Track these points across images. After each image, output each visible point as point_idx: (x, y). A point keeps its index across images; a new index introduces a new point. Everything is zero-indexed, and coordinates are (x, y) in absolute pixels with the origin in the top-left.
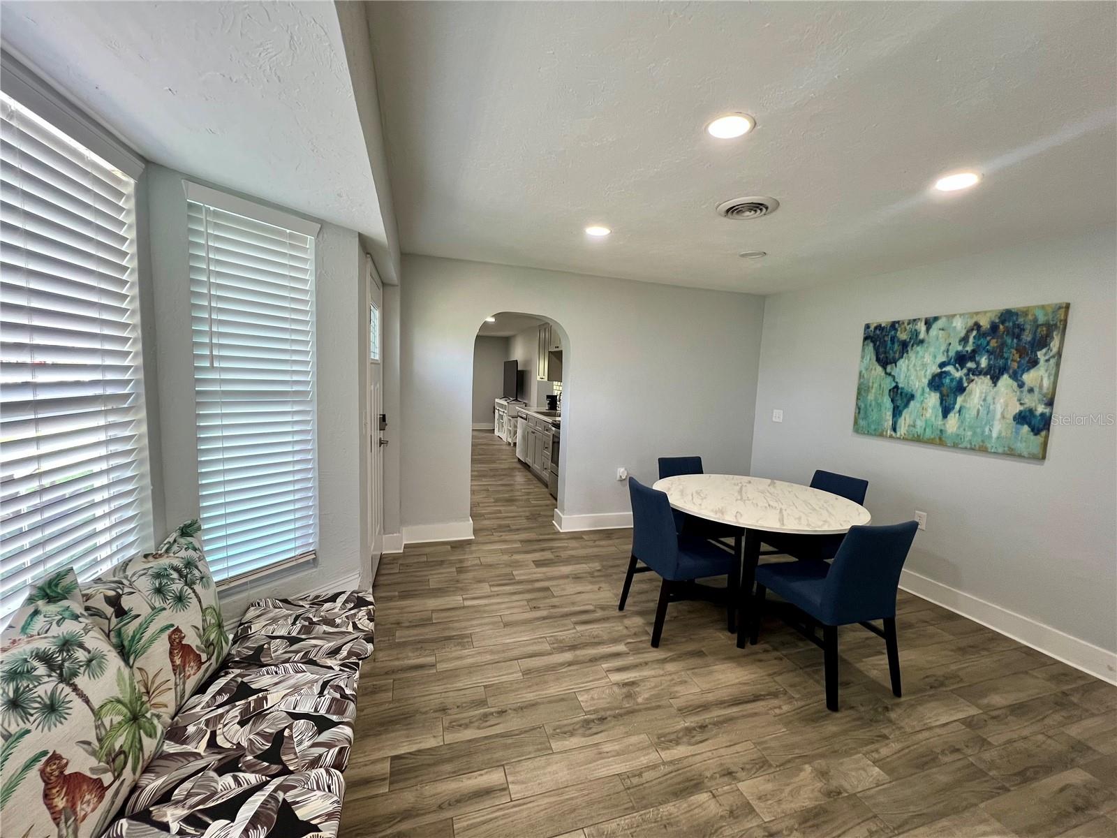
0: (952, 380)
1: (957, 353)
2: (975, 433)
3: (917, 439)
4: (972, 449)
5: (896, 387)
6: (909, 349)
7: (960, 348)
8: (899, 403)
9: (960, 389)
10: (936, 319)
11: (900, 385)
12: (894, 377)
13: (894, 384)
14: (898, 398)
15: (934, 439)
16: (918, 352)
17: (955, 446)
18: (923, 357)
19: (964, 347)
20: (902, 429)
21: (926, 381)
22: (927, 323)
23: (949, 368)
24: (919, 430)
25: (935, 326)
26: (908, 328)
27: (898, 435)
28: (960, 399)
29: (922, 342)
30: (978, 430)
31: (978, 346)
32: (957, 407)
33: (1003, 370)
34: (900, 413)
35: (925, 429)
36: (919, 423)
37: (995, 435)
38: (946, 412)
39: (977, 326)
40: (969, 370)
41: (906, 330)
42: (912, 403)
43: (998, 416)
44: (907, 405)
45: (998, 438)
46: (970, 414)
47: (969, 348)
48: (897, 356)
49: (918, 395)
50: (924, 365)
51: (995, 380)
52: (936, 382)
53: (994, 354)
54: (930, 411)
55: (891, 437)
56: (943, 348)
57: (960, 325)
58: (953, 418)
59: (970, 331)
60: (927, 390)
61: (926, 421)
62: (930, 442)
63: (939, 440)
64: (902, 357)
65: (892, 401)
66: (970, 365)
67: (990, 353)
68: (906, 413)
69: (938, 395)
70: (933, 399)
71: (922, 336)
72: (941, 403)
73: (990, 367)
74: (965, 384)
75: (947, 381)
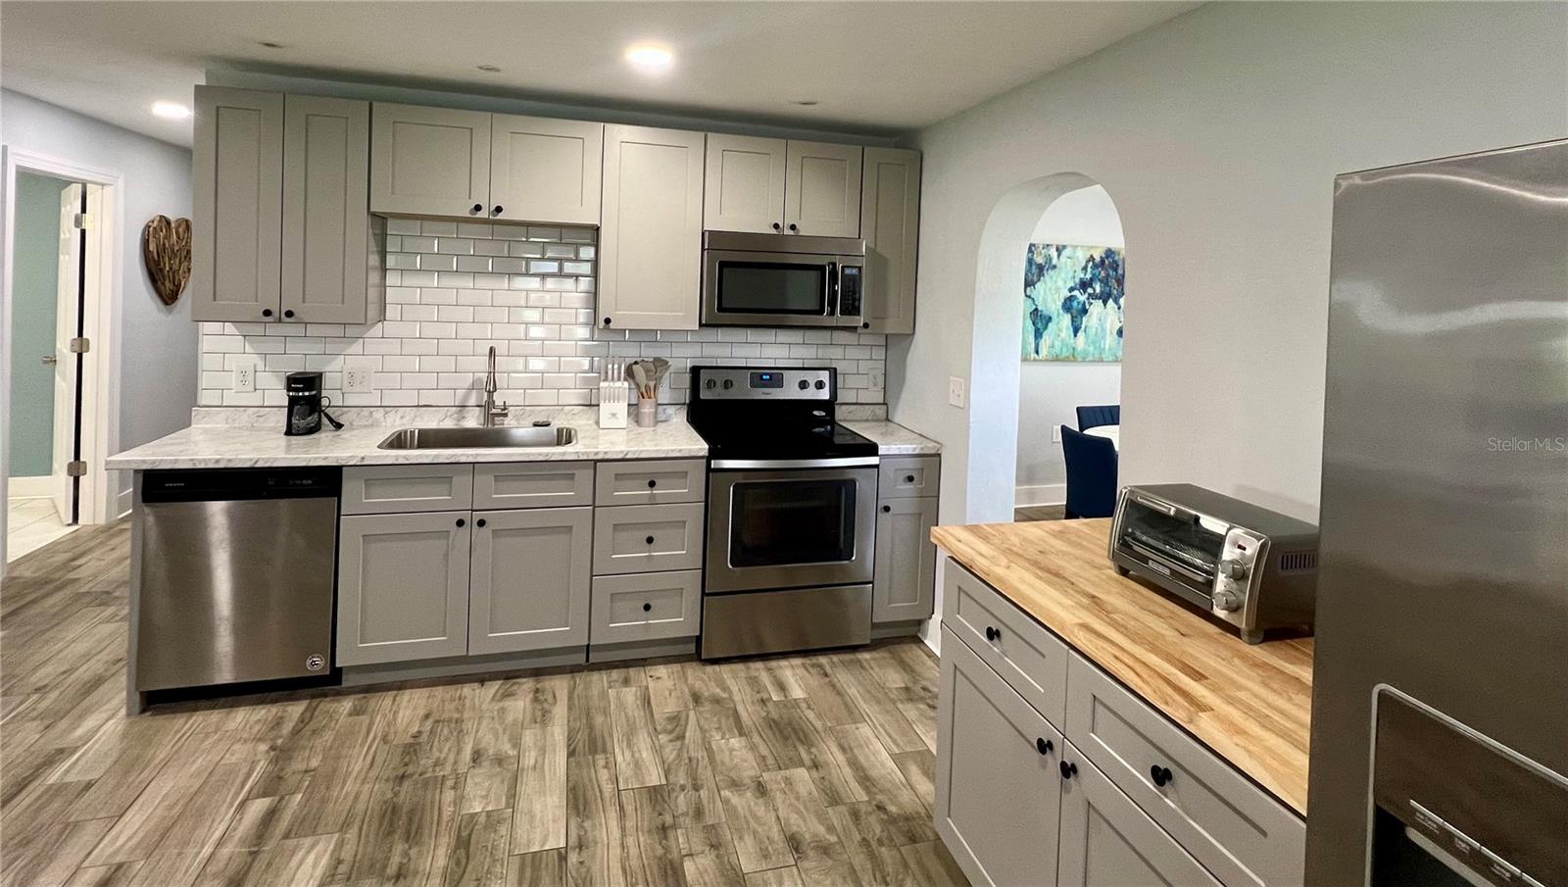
0: (1079, 303)
1: (1081, 279)
2: (1095, 348)
3: (1057, 359)
4: (1094, 361)
5: (1036, 309)
6: (1045, 272)
7: (1082, 276)
8: (1039, 325)
9: (1085, 311)
10: (1064, 247)
11: (1039, 308)
12: (1033, 299)
13: (1034, 307)
14: (1038, 320)
15: (1068, 357)
16: (1051, 277)
17: (1084, 360)
18: (1056, 282)
19: (1085, 275)
20: (1044, 352)
21: (1060, 304)
22: (1057, 249)
23: (1076, 293)
24: (1057, 350)
25: (1065, 253)
26: (1043, 251)
27: (1041, 357)
28: (1084, 319)
29: (1055, 267)
30: (1098, 345)
31: (1094, 275)
32: (1083, 326)
33: (1109, 295)
34: (1041, 335)
35: (1062, 349)
36: (1057, 344)
37: (1107, 347)
38: (1076, 331)
39: (1092, 258)
40: (1089, 295)
41: (1041, 254)
42: (1050, 324)
43: (1108, 332)
44: (1046, 328)
45: (1109, 349)
46: (1092, 332)
47: (1088, 276)
48: (1035, 278)
49: (1054, 318)
50: (1058, 289)
51: (1105, 303)
52: (1067, 305)
53: (1105, 282)
54: (1064, 331)
55: (1035, 360)
56: (1071, 274)
57: (1082, 256)
58: (1081, 334)
59: (1088, 261)
60: (1061, 311)
61: (1062, 341)
62: (1066, 360)
63: (1072, 358)
64: (1039, 280)
65: (1033, 323)
66: (1090, 290)
67: (1101, 281)
68: (1045, 335)
69: (1069, 316)
70: (1067, 319)
71: (1054, 261)
72: (1072, 324)
73: (1102, 292)
74: (1087, 307)
75: (1075, 304)
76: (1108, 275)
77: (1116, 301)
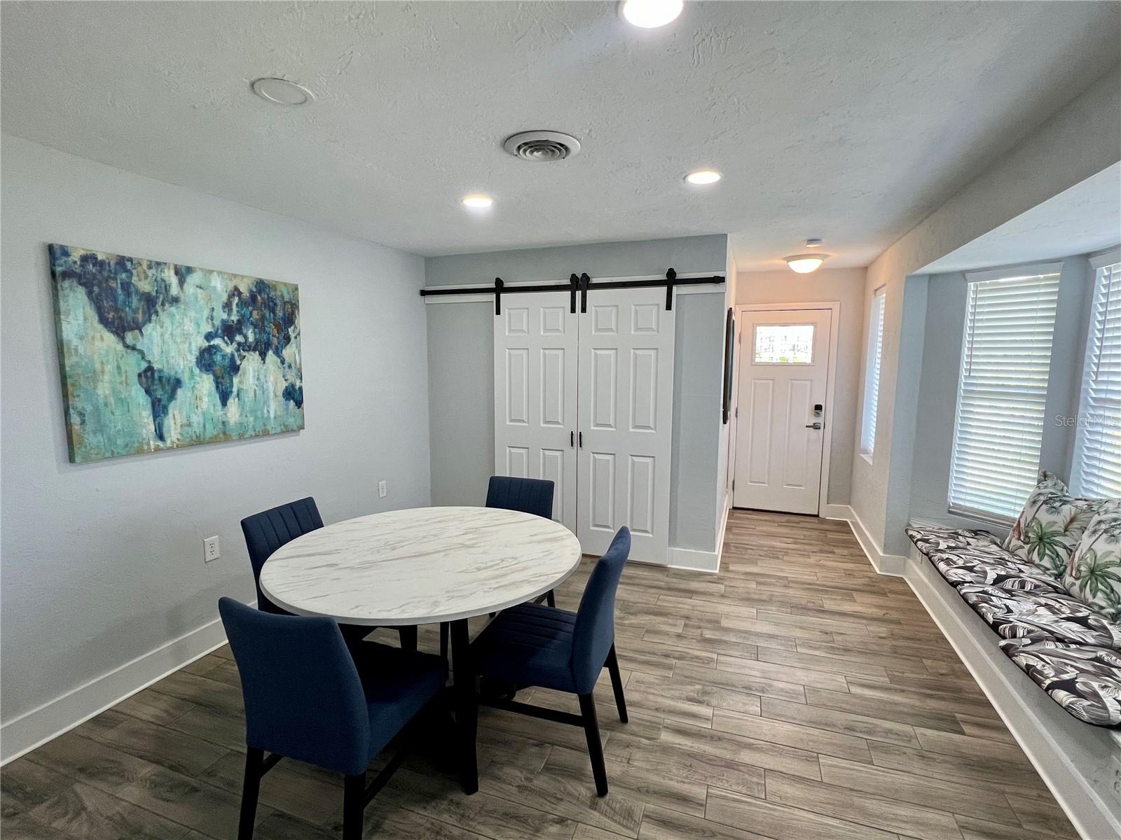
0: (224, 356)
1: (223, 322)
2: (256, 418)
3: (198, 442)
5: (150, 369)
6: (158, 308)
7: (225, 316)
8: (159, 394)
9: (234, 368)
10: (189, 270)
11: (156, 366)
12: (141, 352)
13: (144, 365)
14: (157, 387)
15: (216, 437)
16: (172, 316)
17: (241, 437)
18: (181, 324)
19: (229, 315)
20: (173, 432)
21: (192, 359)
22: (177, 272)
23: (217, 341)
24: (197, 428)
25: (193, 279)
26: (150, 273)
27: (169, 443)
28: (236, 380)
29: (175, 300)
30: (259, 413)
31: (243, 316)
32: (235, 390)
33: (268, 345)
34: (165, 410)
35: (204, 426)
36: (196, 419)
37: (272, 415)
38: (224, 397)
39: (236, 291)
40: (239, 344)
41: (146, 277)
42: (179, 391)
43: (272, 395)
44: (172, 396)
45: (275, 418)
46: (248, 397)
47: (235, 318)
48: (140, 317)
49: (185, 378)
50: (186, 336)
51: (263, 355)
52: (206, 359)
53: (259, 326)
54: (206, 399)
55: (157, 449)
56: (206, 313)
57: (220, 287)
58: (232, 402)
59: (231, 296)
60: (197, 371)
61: (204, 414)
62: (214, 441)
63: (224, 436)
64: (150, 321)
65: (148, 391)
66: (239, 338)
67: (255, 326)
68: (173, 409)
69: (211, 377)
70: (206, 383)
71: (174, 290)
72: (217, 387)
73: (257, 341)
74: (238, 362)
75: (218, 358)
76: (263, 318)
77: (278, 353)
